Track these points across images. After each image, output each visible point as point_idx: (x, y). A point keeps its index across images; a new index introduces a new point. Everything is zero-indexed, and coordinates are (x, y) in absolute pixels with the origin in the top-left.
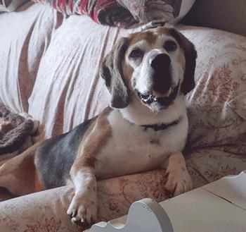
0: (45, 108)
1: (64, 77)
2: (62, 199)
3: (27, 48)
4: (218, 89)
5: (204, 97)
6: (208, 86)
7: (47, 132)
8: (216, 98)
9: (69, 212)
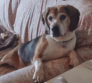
0: (21, 30)
1: (27, 17)
2: (30, 72)
3: (11, 4)
4: (86, 24)
5: (81, 27)
6: (82, 23)
7: (22, 39)
8: (86, 28)
9: (33, 78)
